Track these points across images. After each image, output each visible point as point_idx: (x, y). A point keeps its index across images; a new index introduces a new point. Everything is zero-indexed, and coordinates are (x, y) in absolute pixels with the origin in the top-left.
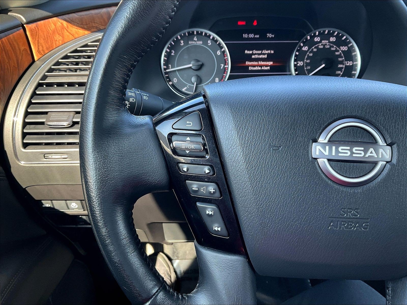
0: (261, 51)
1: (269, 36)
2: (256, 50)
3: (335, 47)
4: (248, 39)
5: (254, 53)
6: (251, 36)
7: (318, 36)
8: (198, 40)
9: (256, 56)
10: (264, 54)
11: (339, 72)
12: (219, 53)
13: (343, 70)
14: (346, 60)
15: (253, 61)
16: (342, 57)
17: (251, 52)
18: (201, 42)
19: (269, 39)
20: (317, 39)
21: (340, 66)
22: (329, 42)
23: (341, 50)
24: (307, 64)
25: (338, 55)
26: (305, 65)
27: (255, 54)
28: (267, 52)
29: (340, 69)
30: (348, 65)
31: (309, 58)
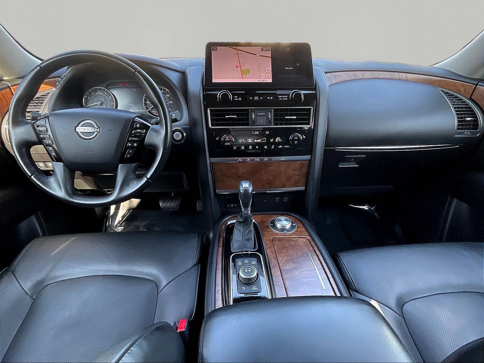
12: (110, 98)
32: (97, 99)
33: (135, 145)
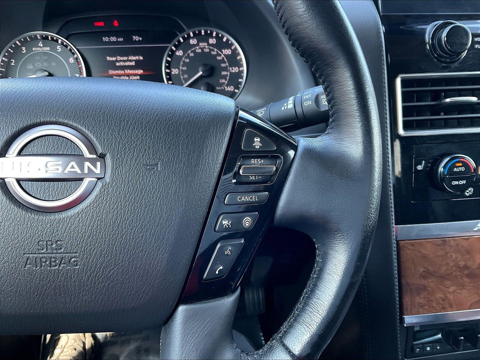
0: (127, 58)
1: (135, 39)
2: (121, 56)
3: (216, 51)
4: (110, 43)
5: (118, 59)
6: (113, 39)
7: (193, 38)
8: (44, 46)
9: (121, 63)
10: (131, 61)
11: (224, 81)
12: (72, 60)
13: (228, 78)
14: (231, 66)
15: (118, 70)
16: (225, 62)
17: (114, 59)
18: (48, 49)
19: (136, 42)
20: (193, 42)
21: (224, 73)
22: (209, 44)
23: (224, 53)
24: (184, 72)
25: (220, 60)
26: (181, 73)
27: (121, 61)
28: (134, 58)
29: (225, 77)
30: (233, 71)
31: (185, 64)
32: (34, 65)
33: (247, 222)
